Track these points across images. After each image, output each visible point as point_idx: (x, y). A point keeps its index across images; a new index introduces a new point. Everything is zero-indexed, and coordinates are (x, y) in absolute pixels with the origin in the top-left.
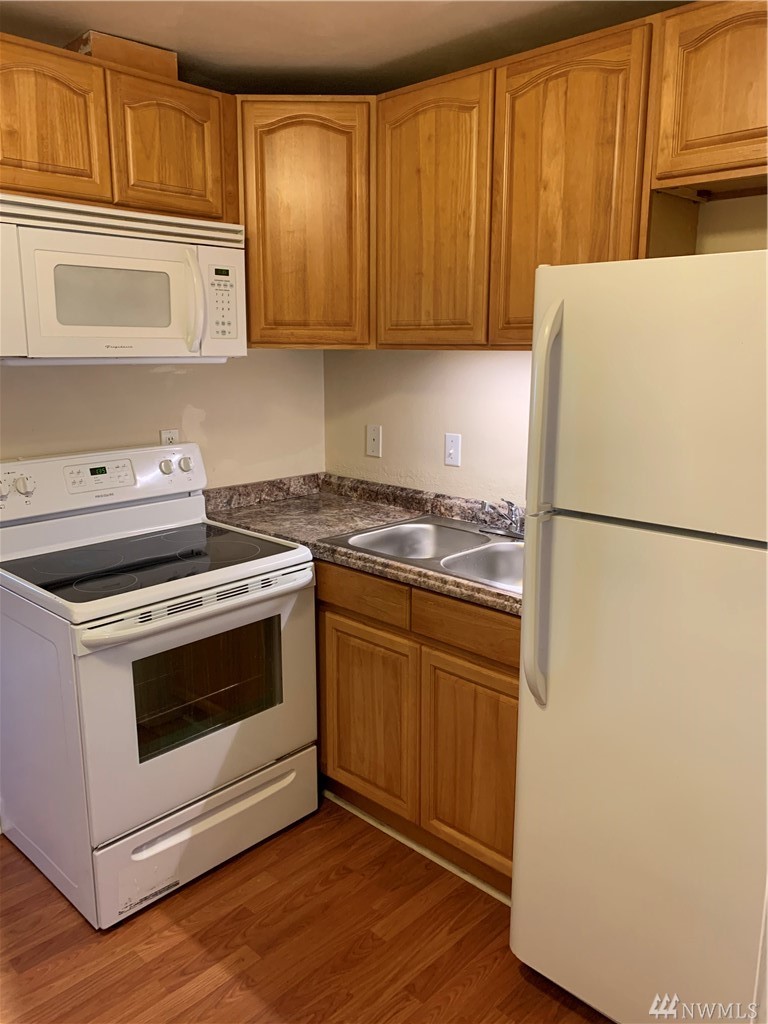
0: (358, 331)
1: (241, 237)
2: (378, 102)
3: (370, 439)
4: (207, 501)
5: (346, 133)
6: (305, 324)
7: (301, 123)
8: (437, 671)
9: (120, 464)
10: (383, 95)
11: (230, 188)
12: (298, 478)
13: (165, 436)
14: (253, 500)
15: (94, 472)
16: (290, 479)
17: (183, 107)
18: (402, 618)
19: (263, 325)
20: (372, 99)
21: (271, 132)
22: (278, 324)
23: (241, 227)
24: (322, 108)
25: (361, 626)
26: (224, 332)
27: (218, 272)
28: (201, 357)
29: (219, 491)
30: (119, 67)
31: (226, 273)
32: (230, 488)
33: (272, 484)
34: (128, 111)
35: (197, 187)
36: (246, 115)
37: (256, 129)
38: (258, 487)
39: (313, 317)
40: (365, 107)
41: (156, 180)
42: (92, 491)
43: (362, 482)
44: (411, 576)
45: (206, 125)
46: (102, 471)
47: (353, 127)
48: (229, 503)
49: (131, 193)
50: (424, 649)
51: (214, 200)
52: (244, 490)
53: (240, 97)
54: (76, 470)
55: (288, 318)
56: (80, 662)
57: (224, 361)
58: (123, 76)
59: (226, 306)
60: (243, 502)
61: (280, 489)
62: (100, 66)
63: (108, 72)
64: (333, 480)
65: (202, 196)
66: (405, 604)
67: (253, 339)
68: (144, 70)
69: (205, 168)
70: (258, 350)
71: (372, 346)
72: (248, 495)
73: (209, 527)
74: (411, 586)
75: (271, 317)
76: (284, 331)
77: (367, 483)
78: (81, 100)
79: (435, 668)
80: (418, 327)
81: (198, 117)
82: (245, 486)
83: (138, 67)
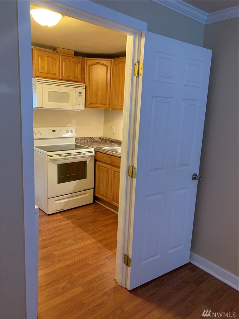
0: (107, 106)
1: (84, 86)
2: (113, 60)
3: (112, 129)
4: (76, 140)
5: (107, 66)
6: (97, 104)
7: (98, 64)
8: (115, 172)
9: (58, 130)
10: (114, 59)
11: (83, 76)
12: (96, 137)
13: (68, 126)
14: (86, 141)
15: (53, 131)
16: (95, 137)
17: (74, 61)
18: (109, 162)
19: (88, 104)
20: (112, 59)
21: (92, 65)
22: (91, 103)
23: (85, 84)
24: (102, 61)
25: (103, 164)
26: (80, 105)
27: (79, 93)
28: (75, 109)
29: (79, 138)
30: (62, 54)
31: (81, 93)
32: (81, 138)
33: (90, 138)
34: (64, 62)
35: (76, 76)
36: (87, 62)
37: (89, 65)
38: (87, 138)
39: (99, 102)
40: (110, 61)
41: (68, 75)
42: (53, 135)
43: (110, 139)
44: (111, 153)
45: (79, 64)
46: (55, 131)
47: (108, 65)
48: (81, 141)
49: (63, 77)
50: (113, 167)
51: (80, 79)
52: (84, 139)
53: (86, 58)
54: (50, 130)
55: (93, 102)
56: (48, 162)
57: (80, 110)
58: (63, 56)
59: (80, 99)
60: (84, 141)
61: (92, 139)
62: (59, 54)
63: (60, 56)
64: (104, 138)
65: (77, 78)
66: (110, 159)
67: (86, 106)
68: (68, 54)
69: (78, 72)
70: (87, 109)
71: (110, 109)
72: (85, 140)
73: (76, 145)
74: (111, 155)
75: (90, 102)
76: (92, 105)
77: (111, 139)
78: (55, 61)
79: (115, 171)
80: (118, 106)
81: (77, 63)
82: (85, 138)
83: (66, 54)
